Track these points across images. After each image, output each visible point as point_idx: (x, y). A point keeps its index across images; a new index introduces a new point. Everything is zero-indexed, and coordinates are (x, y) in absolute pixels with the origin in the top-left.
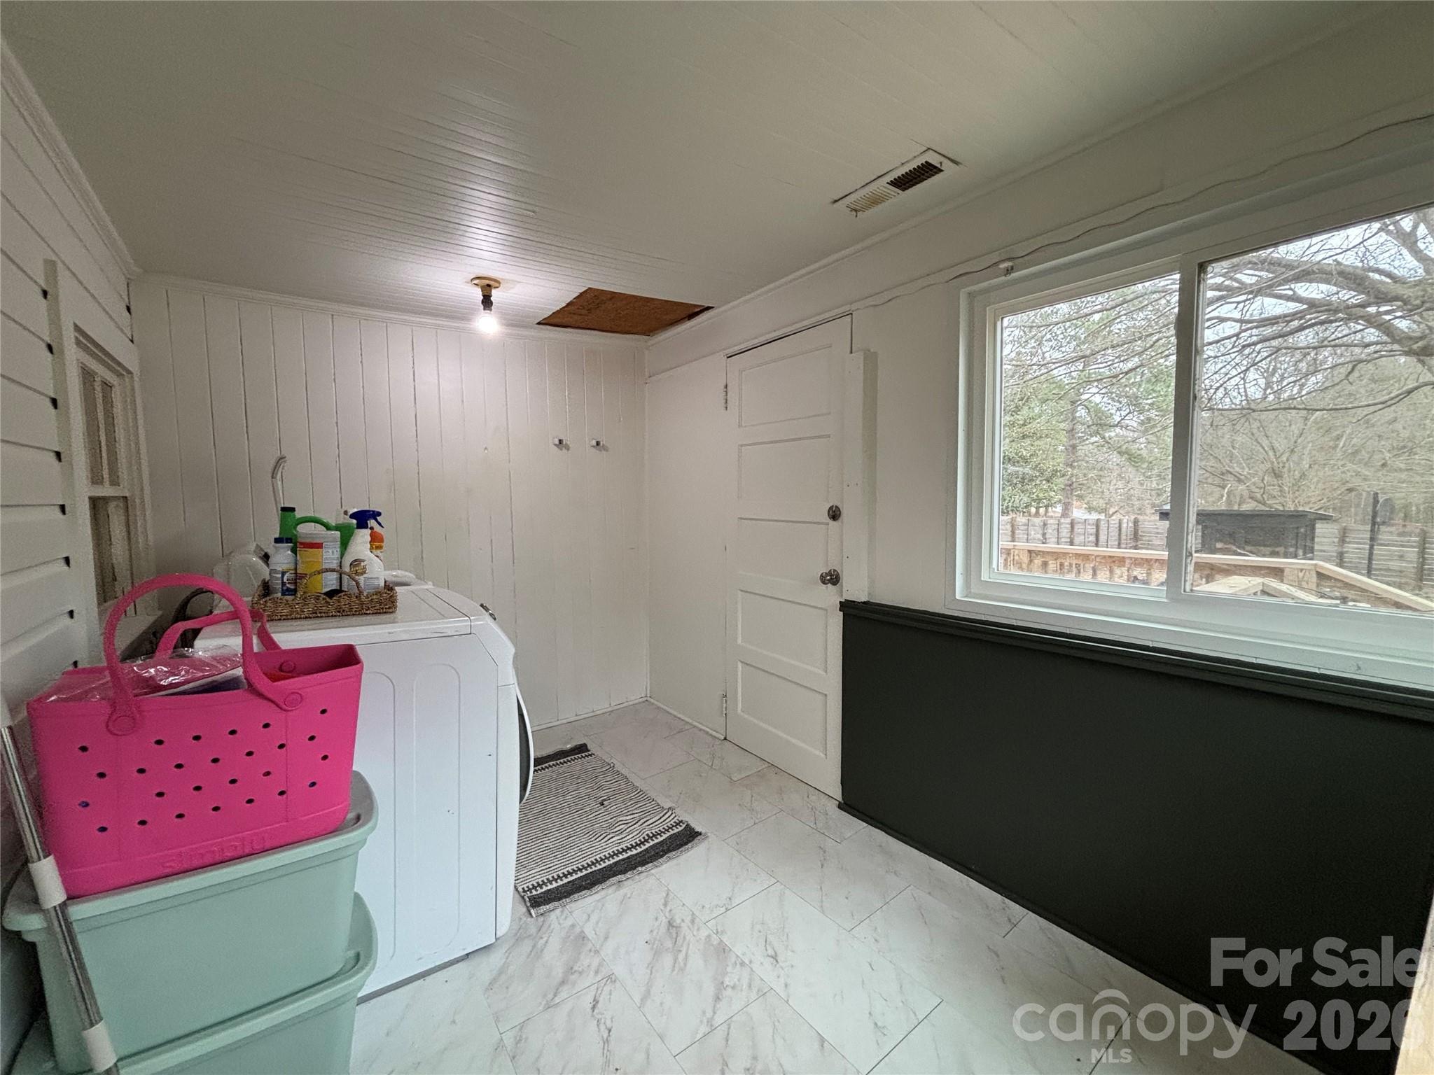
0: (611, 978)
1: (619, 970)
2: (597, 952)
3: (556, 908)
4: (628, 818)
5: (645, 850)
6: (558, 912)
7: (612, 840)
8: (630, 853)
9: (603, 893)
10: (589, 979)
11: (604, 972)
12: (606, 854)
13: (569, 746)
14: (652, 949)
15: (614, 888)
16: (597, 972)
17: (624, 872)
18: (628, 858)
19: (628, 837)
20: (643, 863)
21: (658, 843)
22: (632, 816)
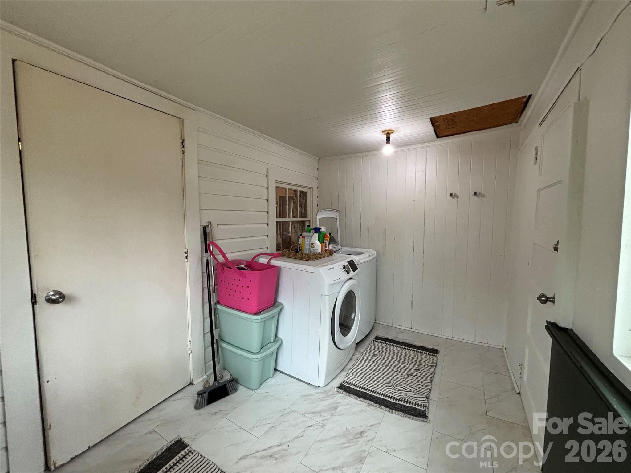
0: (323, 426)
1: (328, 427)
2: (332, 415)
3: (342, 393)
4: (408, 387)
5: (396, 404)
6: (342, 395)
7: (390, 390)
8: (389, 399)
9: (361, 403)
10: (319, 419)
11: (324, 422)
12: (382, 392)
13: (431, 347)
14: (345, 432)
15: (366, 404)
16: (323, 420)
17: (376, 402)
18: (386, 400)
19: (398, 394)
20: (386, 406)
21: (404, 405)
22: (411, 388)
